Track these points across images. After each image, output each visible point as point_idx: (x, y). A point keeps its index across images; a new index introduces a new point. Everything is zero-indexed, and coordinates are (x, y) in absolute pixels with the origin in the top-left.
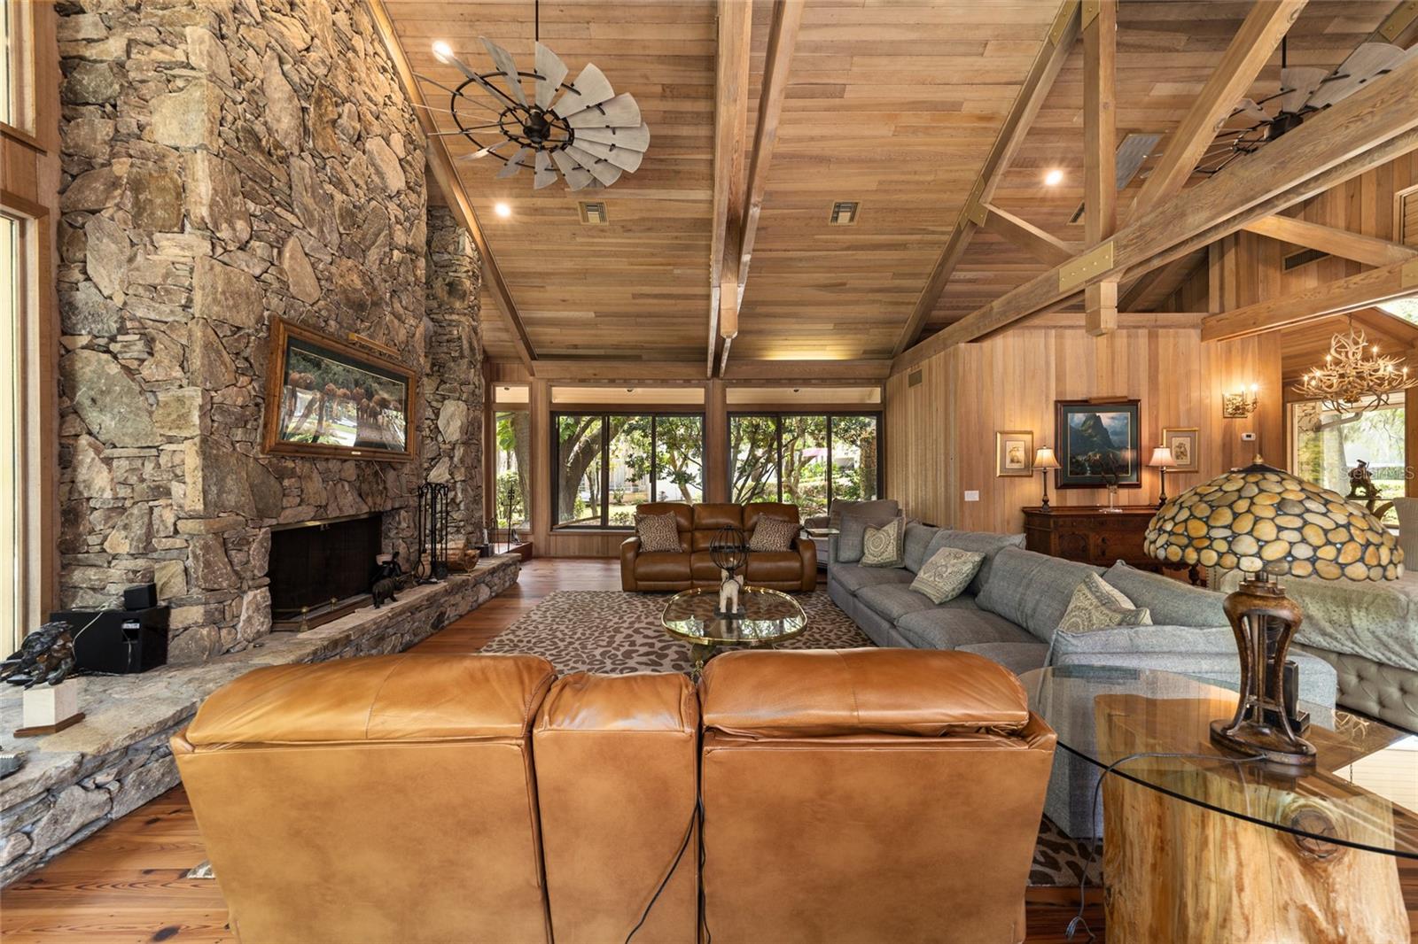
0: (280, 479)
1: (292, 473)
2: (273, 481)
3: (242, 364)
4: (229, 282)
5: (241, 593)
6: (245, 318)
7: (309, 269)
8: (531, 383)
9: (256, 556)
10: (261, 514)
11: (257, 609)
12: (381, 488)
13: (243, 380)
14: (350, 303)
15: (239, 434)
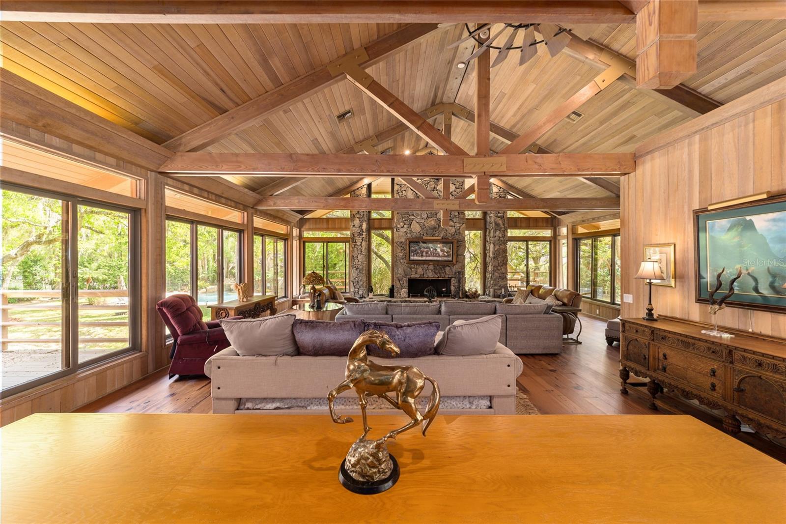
0: (411, 269)
1: (414, 268)
2: (409, 269)
3: (402, 248)
4: (399, 234)
5: (402, 289)
6: (403, 240)
7: (417, 225)
8: (567, 226)
9: (406, 284)
10: (406, 275)
11: (405, 292)
12: (443, 271)
13: (403, 251)
14: (430, 228)
15: (402, 261)
